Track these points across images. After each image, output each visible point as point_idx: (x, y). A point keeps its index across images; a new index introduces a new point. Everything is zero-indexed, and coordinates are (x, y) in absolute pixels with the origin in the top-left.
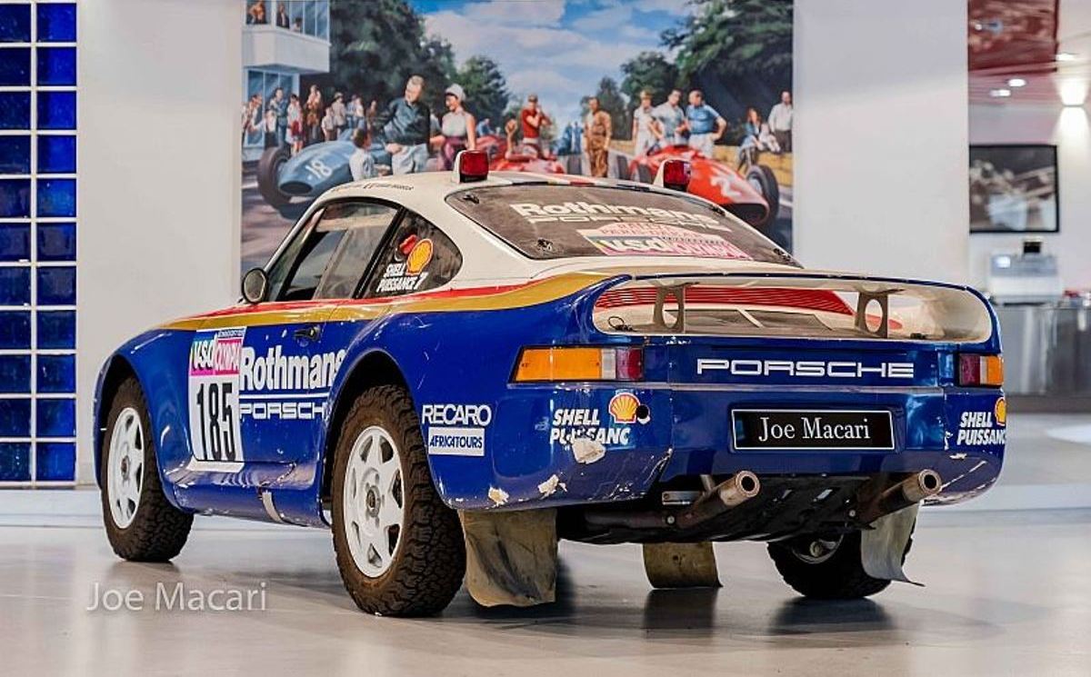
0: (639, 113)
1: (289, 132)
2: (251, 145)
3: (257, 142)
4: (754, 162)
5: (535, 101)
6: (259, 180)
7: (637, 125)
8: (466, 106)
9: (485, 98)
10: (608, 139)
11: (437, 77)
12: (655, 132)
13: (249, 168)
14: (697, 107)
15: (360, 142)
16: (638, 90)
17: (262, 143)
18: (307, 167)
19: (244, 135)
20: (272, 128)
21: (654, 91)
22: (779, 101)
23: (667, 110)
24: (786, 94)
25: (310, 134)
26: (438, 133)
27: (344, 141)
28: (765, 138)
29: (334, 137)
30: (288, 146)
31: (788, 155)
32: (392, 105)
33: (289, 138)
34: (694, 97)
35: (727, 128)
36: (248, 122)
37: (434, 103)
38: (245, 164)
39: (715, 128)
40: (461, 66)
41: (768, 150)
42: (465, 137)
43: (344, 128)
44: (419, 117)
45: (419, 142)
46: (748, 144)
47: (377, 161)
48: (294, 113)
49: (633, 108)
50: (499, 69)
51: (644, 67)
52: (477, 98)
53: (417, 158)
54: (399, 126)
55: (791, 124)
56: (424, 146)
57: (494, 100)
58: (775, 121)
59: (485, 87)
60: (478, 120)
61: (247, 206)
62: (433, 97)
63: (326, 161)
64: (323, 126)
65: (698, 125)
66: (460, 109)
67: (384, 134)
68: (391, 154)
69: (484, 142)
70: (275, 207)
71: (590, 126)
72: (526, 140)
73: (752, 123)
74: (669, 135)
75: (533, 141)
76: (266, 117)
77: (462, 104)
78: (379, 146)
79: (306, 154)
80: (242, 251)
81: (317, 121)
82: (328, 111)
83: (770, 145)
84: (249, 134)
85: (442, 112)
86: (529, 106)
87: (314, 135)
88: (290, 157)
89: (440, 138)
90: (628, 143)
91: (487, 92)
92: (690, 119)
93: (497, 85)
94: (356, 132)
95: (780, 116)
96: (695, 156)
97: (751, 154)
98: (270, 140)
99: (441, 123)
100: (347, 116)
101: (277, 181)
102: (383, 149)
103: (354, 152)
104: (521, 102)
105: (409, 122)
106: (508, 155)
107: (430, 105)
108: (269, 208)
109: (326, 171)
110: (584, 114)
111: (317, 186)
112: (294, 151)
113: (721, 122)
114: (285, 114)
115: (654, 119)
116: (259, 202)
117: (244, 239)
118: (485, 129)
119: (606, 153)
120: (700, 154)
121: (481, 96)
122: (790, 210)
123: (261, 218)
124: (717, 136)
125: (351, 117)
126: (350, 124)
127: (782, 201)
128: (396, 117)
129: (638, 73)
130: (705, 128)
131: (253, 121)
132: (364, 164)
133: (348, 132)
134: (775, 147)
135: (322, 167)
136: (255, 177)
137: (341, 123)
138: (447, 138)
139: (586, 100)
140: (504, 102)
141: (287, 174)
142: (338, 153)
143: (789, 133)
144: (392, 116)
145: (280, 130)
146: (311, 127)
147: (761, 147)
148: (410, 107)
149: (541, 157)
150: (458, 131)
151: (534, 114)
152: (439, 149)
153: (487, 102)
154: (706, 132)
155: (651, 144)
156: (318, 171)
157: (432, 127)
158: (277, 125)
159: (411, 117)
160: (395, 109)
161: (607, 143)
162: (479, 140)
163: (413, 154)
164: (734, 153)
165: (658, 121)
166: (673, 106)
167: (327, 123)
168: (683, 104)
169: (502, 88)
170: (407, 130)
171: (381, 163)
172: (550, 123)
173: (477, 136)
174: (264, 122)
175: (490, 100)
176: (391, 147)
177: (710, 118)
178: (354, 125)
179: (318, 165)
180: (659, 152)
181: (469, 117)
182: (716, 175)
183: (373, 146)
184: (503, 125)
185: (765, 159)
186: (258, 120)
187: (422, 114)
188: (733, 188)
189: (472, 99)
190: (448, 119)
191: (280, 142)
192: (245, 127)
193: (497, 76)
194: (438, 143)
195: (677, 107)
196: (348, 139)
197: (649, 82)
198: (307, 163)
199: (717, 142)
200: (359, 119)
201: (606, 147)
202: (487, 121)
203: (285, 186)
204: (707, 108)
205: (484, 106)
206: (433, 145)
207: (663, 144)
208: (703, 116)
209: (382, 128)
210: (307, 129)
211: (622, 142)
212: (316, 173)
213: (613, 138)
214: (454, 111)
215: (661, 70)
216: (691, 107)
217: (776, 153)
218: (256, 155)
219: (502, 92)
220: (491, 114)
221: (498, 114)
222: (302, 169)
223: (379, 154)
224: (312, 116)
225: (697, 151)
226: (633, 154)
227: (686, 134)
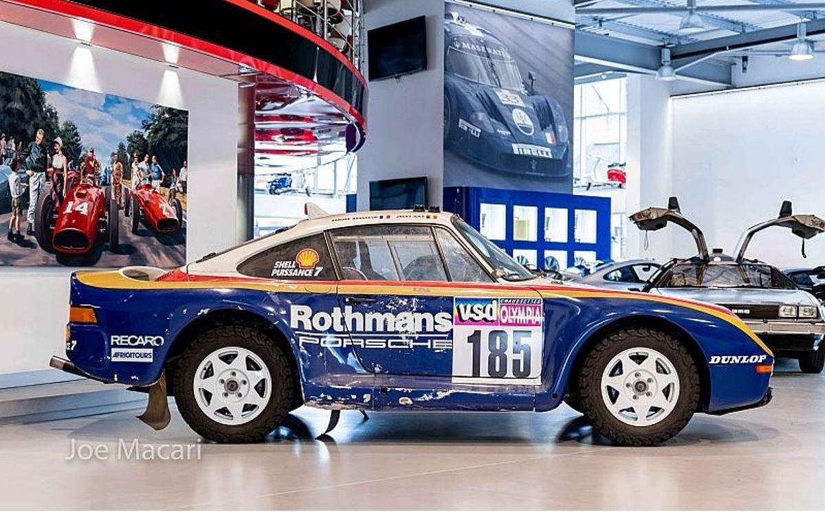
0: (133, 165)
4: (174, 197)
5: (92, 152)
7: (133, 171)
8: (64, 152)
9: (72, 147)
10: (121, 178)
11: (50, 131)
12: (139, 176)
14: (155, 164)
15: (14, 166)
16: (133, 152)
21: (139, 154)
22: (183, 166)
23: (143, 165)
24: (185, 162)
28: (178, 185)
31: (185, 194)
32: (29, 145)
34: (154, 159)
35: (165, 178)
39: (160, 178)
40: (61, 127)
41: (179, 191)
42: (62, 170)
43: (6, 157)
44: (42, 154)
45: (42, 170)
46: (172, 187)
47: (22, 180)
49: (132, 162)
50: (78, 130)
51: (136, 139)
52: (68, 147)
53: (41, 180)
54: (33, 159)
55: (186, 179)
56: (44, 173)
57: (75, 149)
58: (181, 175)
59: (71, 141)
62: (49, 143)
65: (154, 174)
66: (60, 153)
67: (25, 163)
68: (28, 177)
69: (71, 174)
71: (115, 169)
72: (89, 175)
73: (173, 176)
74: (144, 179)
75: (91, 176)
77: (62, 149)
83: (179, 188)
86: (90, 154)
89: (51, 169)
90: (129, 182)
91: (72, 144)
92: (152, 171)
93: (77, 140)
94: (12, 160)
95: (183, 174)
96: (154, 192)
97: (173, 192)
99: (52, 160)
100: (8, 149)
103: (11, 173)
104: (87, 152)
105: (38, 158)
106: (81, 183)
110: (112, 163)
113: (163, 174)
115: (139, 168)
118: (71, 166)
119: (121, 186)
120: (156, 191)
121: (70, 146)
122: (185, 223)
124: (161, 182)
125: (10, 150)
126: (9, 155)
127: (184, 219)
128: (31, 153)
129: (134, 142)
130: (157, 176)
132: (15, 182)
134: (181, 190)
137: (4, 153)
138: (55, 169)
139: (113, 154)
140: (80, 151)
142: (3, 173)
143: (186, 182)
144: (29, 153)
147: (176, 189)
148: (38, 148)
149: (95, 185)
150: (59, 167)
151: (92, 160)
152: (51, 175)
153: (72, 149)
154: (158, 179)
155: (138, 182)
157: (48, 162)
159: (39, 154)
160: (31, 148)
161: (121, 181)
162: (69, 172)
163: (39, 178)
165: (140, 170)
166: (146, 163)
168: (149, 162)
169: (79, 142)
170: (36, 162)
171: (24, 183)
172: (99, 166)
173: (68, 170)
176: (29, 172)
177: (159, 171)
178: (11, 156)
180: (141, 188)
181: (64, 158)
182: (161, 203)
184: (79, 165)
185: (178, 196)
187: (44, 153)
188: (167, 210)
190: (55, 156)
193: (76, 134)
194: (50, 172)
195: (148, 164)
197: (137, 148)
199: (162, 185)
200: (13, 152)
201: (120, 183)
202: (72, 161)
204: (158, 165)
205: (71, 152)
206: (48, 172)
207: (142, 183)
208: (157, 170)
209: (25, 159)
213: (124, 178)
214: (58, 153)
215: (142, 142)
216: (152, 164)
217: (181, 193)
219: (79, 144)
220: (74, 158)
221: (77, 158)
225: (155, 189)
226: (131, 188)
227: (150, 179)
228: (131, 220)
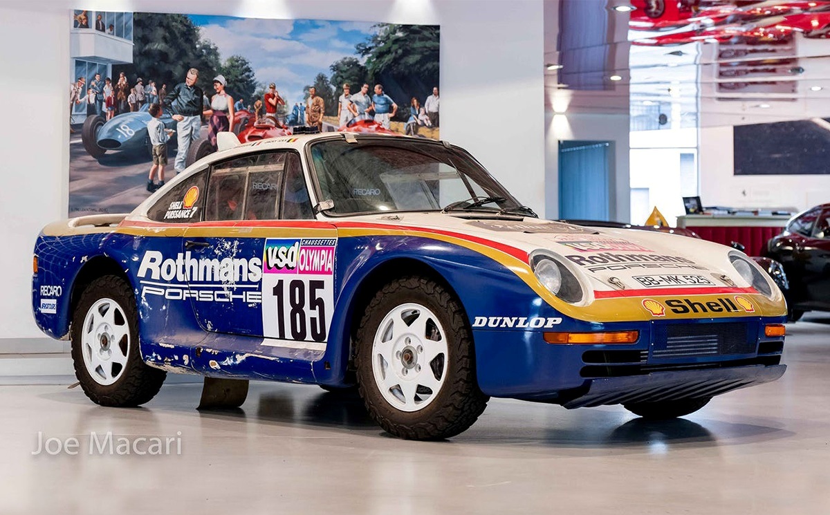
0: (342, 98)
1: (104, 104)
2: (77, 113)
3: (81, 111)
4: (415, 133)
5: (274, 88)
6: (83, 138)
7: (341, 106)
8: (228, 90)
9: (240, 85)
10: (322, 115)
11: (207, 70)
12: (352, 111)
13: (75, 129)
14: (379, 95)
15: (155, 113)
17: (85, 112)
18: (117, 129)
19: (72, 105)
20: (92, 101)
22: (431, 93)
23: (359, 97)
24: (435, 89)
25: (119, 107)
26: (209, 108)
27: (143, 113)
28: (422, 117)
29: (136, 109)
30: (104, 114)
31: (437, 129)
32: (176, 88)
33: (105, 109)
34: (377, 88)
35: (398, 110)
36: (75, 96)
37: (205, 88)
38: (73, 126)
39: (390, 110)
40: (224, 62)
41: (424, 125)
42: (226, 111)
43: (143, 102)
44: (196, 96)
45: (195, 114)
46: (411, 121)
47: (166, 126)
48: (108, 91)
49: (338, 95)
50: (250, 65)
51: (346, 68)
52: (235, 85)
53: (194, 125)
54: (181, 102)
55: (438, 109)
56: (199, 117)
57: (246, 86)
58: (428, 105)
59: (240, 77)
60: (235, 99)
61: (74, 155)
62: (205, 83)
63: (130, 125)
64: (129, 101)
65: (379, 107)
66: (223, 92)
67: (171, 107)
68: (176, 122)
70: (94, 157)
71: (310, 106)
72: (268, 114)
73: (414, 107)
74: (361, 114)
75: (272, 115)
76: (89, 94)
77: (225, 88)
78: (168, 116)
79: (116, 121)
80: (70, 188)
81: (124, 97)
82: (132, 90)
83: (425, 122)
84: (75, 105)
85: (211, 93)
86: (270, 91)
87: (122, 107)
88: (105, 122)
89: (210, 112)
90: (335, 118)
91: (242, 81)
92: (374, 103)
93: (248, 77)
94: (152, 105)
95: (431, 103)
96: (378, 128)
97: (413, 127)
98: (91, 110)
99: (210, 102)
100: (145, 94)
101: (96, 138)
102: (171, 118)
103: (150, 119)
105: (189, 100)
106: (256, 124)
107: (203, 89)
108: (91, 158)
109: (130, 132)
110: (306, 98)
111: (124, 142)
112: (108, 117)
113: (395, 105)
114: (102, 92)
115: (352, 102)
116: (83, 153)
117: (72, 179)
118: (240, 106)
119: (321, 125)
120: (382, 126)
121: (238, 83)
123: (84, 164)
124: (392, 115)
125: (149, 95)
126: (147, 100)
128: (180, 96)
129: (343, 72)
130: (384, 109)
131: (79, 96)
132: (157, 128)
133: (146, 106)
134: (429, 123)
135: (128, 130)
136: (80, 135)
137: (140, 99)
138: (214, 111)
139: (308, 88)
140: (253, 88)
141: (104, 133)
142: (139, 120)
143: (437, 114)
144: (176, 96)
145: (98, 102)
146: (120, 100)
147: (419, 123)
148: (189, 89)
149: (277, 126)
150: (222, 107)
151: (273, 97)
152: (209, 118)
153: (242, 87)
154: (385, 112)
155: (350, 119)
156: (125, 132)
157: (204, 104)
158: (96, 99)
159: (191, 96)
160: (179, 90)
161: (321, 118)
162: (236, 114)
163: (191, 122)
165: (354, 104)
166: (364, 94)
167: (131, 99)
168: (370, 93)
169: (252, 78)
170: (187, 105)
171: (169, 129)
172: (283, 103)
173: (235, 110)
174: (87, 96)
175: (244, 86)
176: (176, 117)
177: (387, 102)
178: (150, 101)
179: (124, 128)
180: (355, 124)
181: (229, 98)
183: (164, 115)
184: (253, 104)
186: (82, 95)
187: (197, 95)
189: (231, 85)
190: (215, 98)
191: (98, 111)
192: (73, 100)
193: (248, 70)
194: (208, 114)
195: (366, 95)
196: (146, 111)
197: (348, 78)
198: (117, 126)
199: (392, 119)
200: (154, 96)
201: (320, 120)
202: (242, 100)
203: (102, 142)
204: (385, 96)
205: (239, 90)
206: (205, 115)
207: (358, 119)
208: (383, 102)
209: (170, 103)
210: (117, 103)
211: (330, 117)
212: (123, 133)
213: (325, 114)
215: (356, 70)
216: (376, 95)
217: (429, 127)
218: (80, 120)
219: (251, 81)
220: (243, 96)
221: (249, 96)
222: (114, 130)
223: (167, 122)
224: (121, 94)
225: (379, 124)
226: (338, 125)
227: (372, 113)
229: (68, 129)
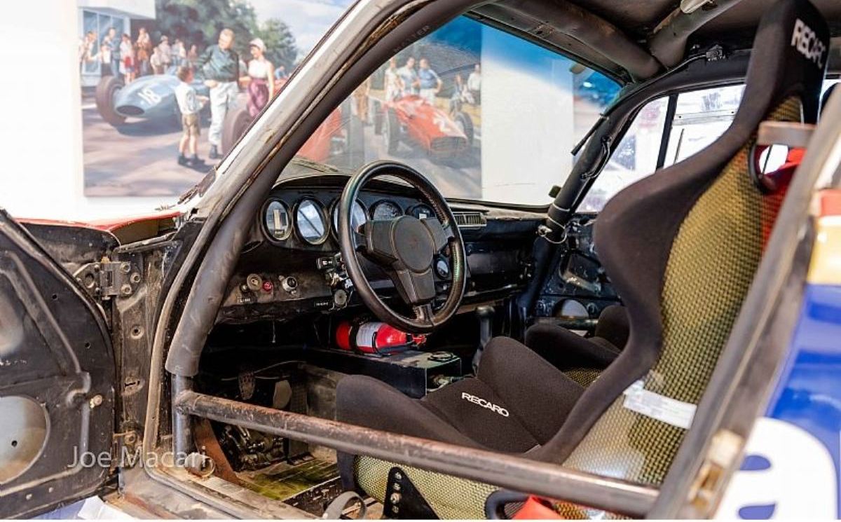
0: (388, 71)
1: (122, 65)
2: (88, 73)
3: (93, 71)
4: (459, 109)
6: (98, 103)
7: (388, 80)
9: (280, 51)
10: (368, 89)
11: (243, 32)
12: (399, 86)
13: (87, 92)
14: (425, 70)
15: (184, 76)
17: (98, 72)
18: (140, 94)
19: (81, 64)
20: (107, 60)
23: (406, 71)
24: (477, 66)
25: (140, 68)
26: (246, 74)
27: (170, 76)
28: (466, 95)
29: (161, 71)
30: (122, 76)
31: (478, 106)
32: (209, 50)
33: (123, 69)
34: (423, 63)
35: (443, 86)
36: (85, 53)
37: (241, 51)
38: (85, 89)
39: (435, 85)
40: (262, 26)
41: (467, 102)
42: (265, 79)
43: (170, 65)
44: (231, 61)
45: (231, 80)
46: (455, 98)
47: (198, 93)
48: (126, 50)
49: (384, 68)
50: (291, 30)
52: (275, 51)
53: (230, 92)
54: (215, 67)
55: (480, 86)
56: (235, 84)
57: (287, 53)
58: (471, 84)
59: (280, 43)
61: (87, 122)
62: (241, 47)
63: (155, 90)
64: (152, 61)
65: (425, 82)
66: (262, 58)
67: (203, 72)
68: (208, 89)
70: (112, 124)
73: (457, 83)
74: (407, 88)
76: (102, 51)
77: (264, 54)
78: (199, 81)
79: (138, 84)
80: (84, 160)
81: (147, 57)
82: (155, 50)
83: (468, 99)
84: (86, 64)
85: (247, 58)
87: (144, 68)
88: (124, 85)
89: (247, 79)
90: (382, 92)
91: (282, 47)
92: (421, 78)
93: (289, 42)
94: (180, 69)
95: (474, 80)
96: (424, 104)
97: (458, 104)
98: (106, 70)
99: (248, 67)
100: (172, 55)
101: (113, 106)
102: (202, 83)
103: (178, 84)
105: (224, 64)
107: (239, 53)
108: (107, 126)
109: (156, 98)
111: (149, 110)
112: (127, 80)
113: (439, 81)
114: (118, 50)
115: (398, 76)
116: (96, 121)
117: (86, 150)
118: (281, 74)
119: (367, 99)
120: (428, 102)
121: (278, 49)
122: (479, 142)
123: (100, 134)
124: (436, 91)
125: (176, 56)
126: (175, 62)
127: (476, 137)
128: (212, 60)
130: (429, 85)
131: (89, 53)
132: (187, 94)
133: (173, 69)
134: (471, 100)
135: (153, 95)
136: (93, 99)
137: (167, 60)
138: (253, 78)
140: (294, 55)
141: (122, 98)
142: (165, 85)
143: (479, 92)
144: (208, 59)
145: (114, 62)
146: (142, 61)
147: (463, 100)
148: (222, 53)
150: (261, 74)
152: (247, 86)
153: (282, 54)
154: (430, 87)
155: (396, 93)
156: (149, 98)
157: (241, 70)
158: (112, 58)
159: (225, 60)
160: (211, 54)
161: (367, 92)
162: (277, 82)
163: (227, 89)
164: (447, 103)
165: (400, 78)
166: (410, 69)
167: (155, 60)
168: (416, 68)
169: (293, 45)
170: (221, 70)
171: (201, 95)
173: (275, 79)
174: (99, 54)
175: (284, 53)
176: (210, 83)
177: (433, 78)
178: (178, 63)
179: (148, 93)
180: (402, 99)
181: (268, 65)
182: (435, 117)
183: (194, 81)
185: (466, 108)
186: (94, 52)
187: (233, 59)
188: (447, 126)
189: (271, 51)
190: (253, 64)
191: (114, 71)
192: (82, 58)
193: (288, 35)
194: (245, 82)
195: (413, 70)
196: (174, 74)
198: (140, 90)
199: (437, 95)
200: (182, 58)
201: (367, 94)
202: (282, 67)
203: (120, 109)
204: (431, 71)
205: (279, 57)
206: (242, 83)
207: (404, 94)
208: (428, 77)
209: (201, 67)
210: (138, 64)
211: (377, 91)
213: (371, 87)
214: (257, 58)
216: (421, 70)
217: (471, 104)
218: (93, 81)
219: (292, 47)
220: (285, 63)
221: (290, 64)
222: (135, 95)
223: (199, 88)
224: (142, 54)
225: (425, 100)
226: (384, 99)
227: (418, 88)
228: (385, 138)
229: (79, 92)
